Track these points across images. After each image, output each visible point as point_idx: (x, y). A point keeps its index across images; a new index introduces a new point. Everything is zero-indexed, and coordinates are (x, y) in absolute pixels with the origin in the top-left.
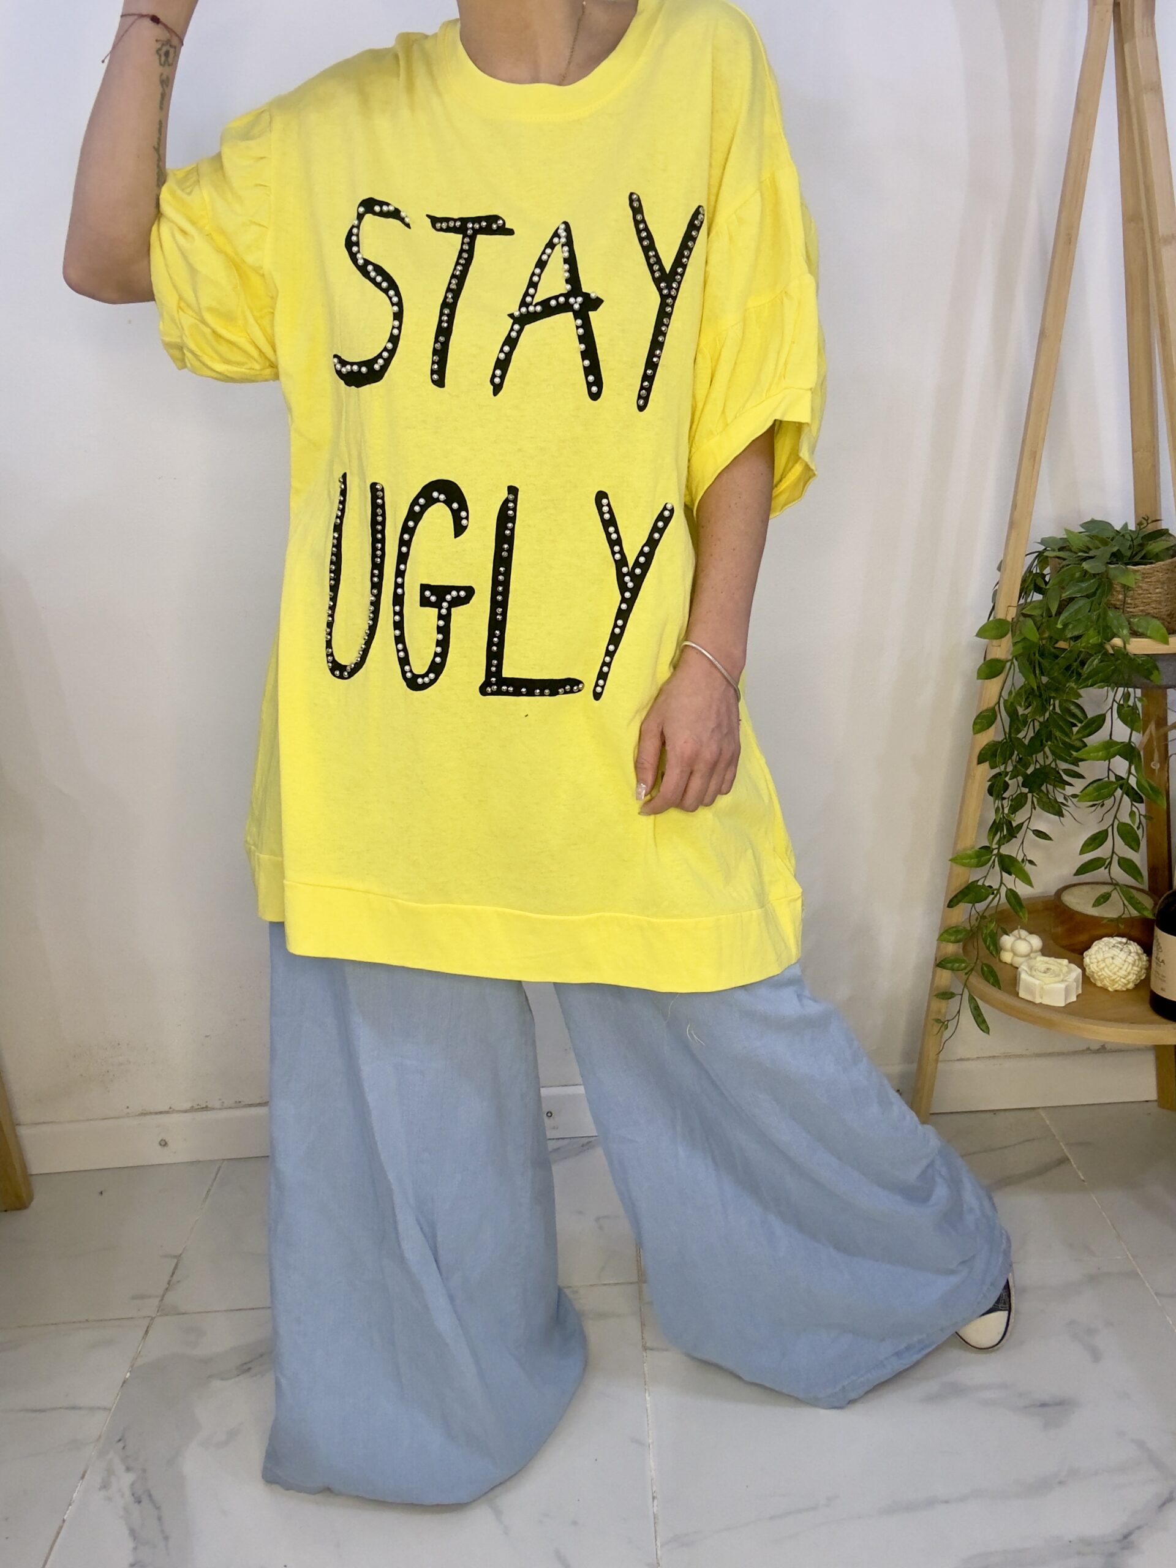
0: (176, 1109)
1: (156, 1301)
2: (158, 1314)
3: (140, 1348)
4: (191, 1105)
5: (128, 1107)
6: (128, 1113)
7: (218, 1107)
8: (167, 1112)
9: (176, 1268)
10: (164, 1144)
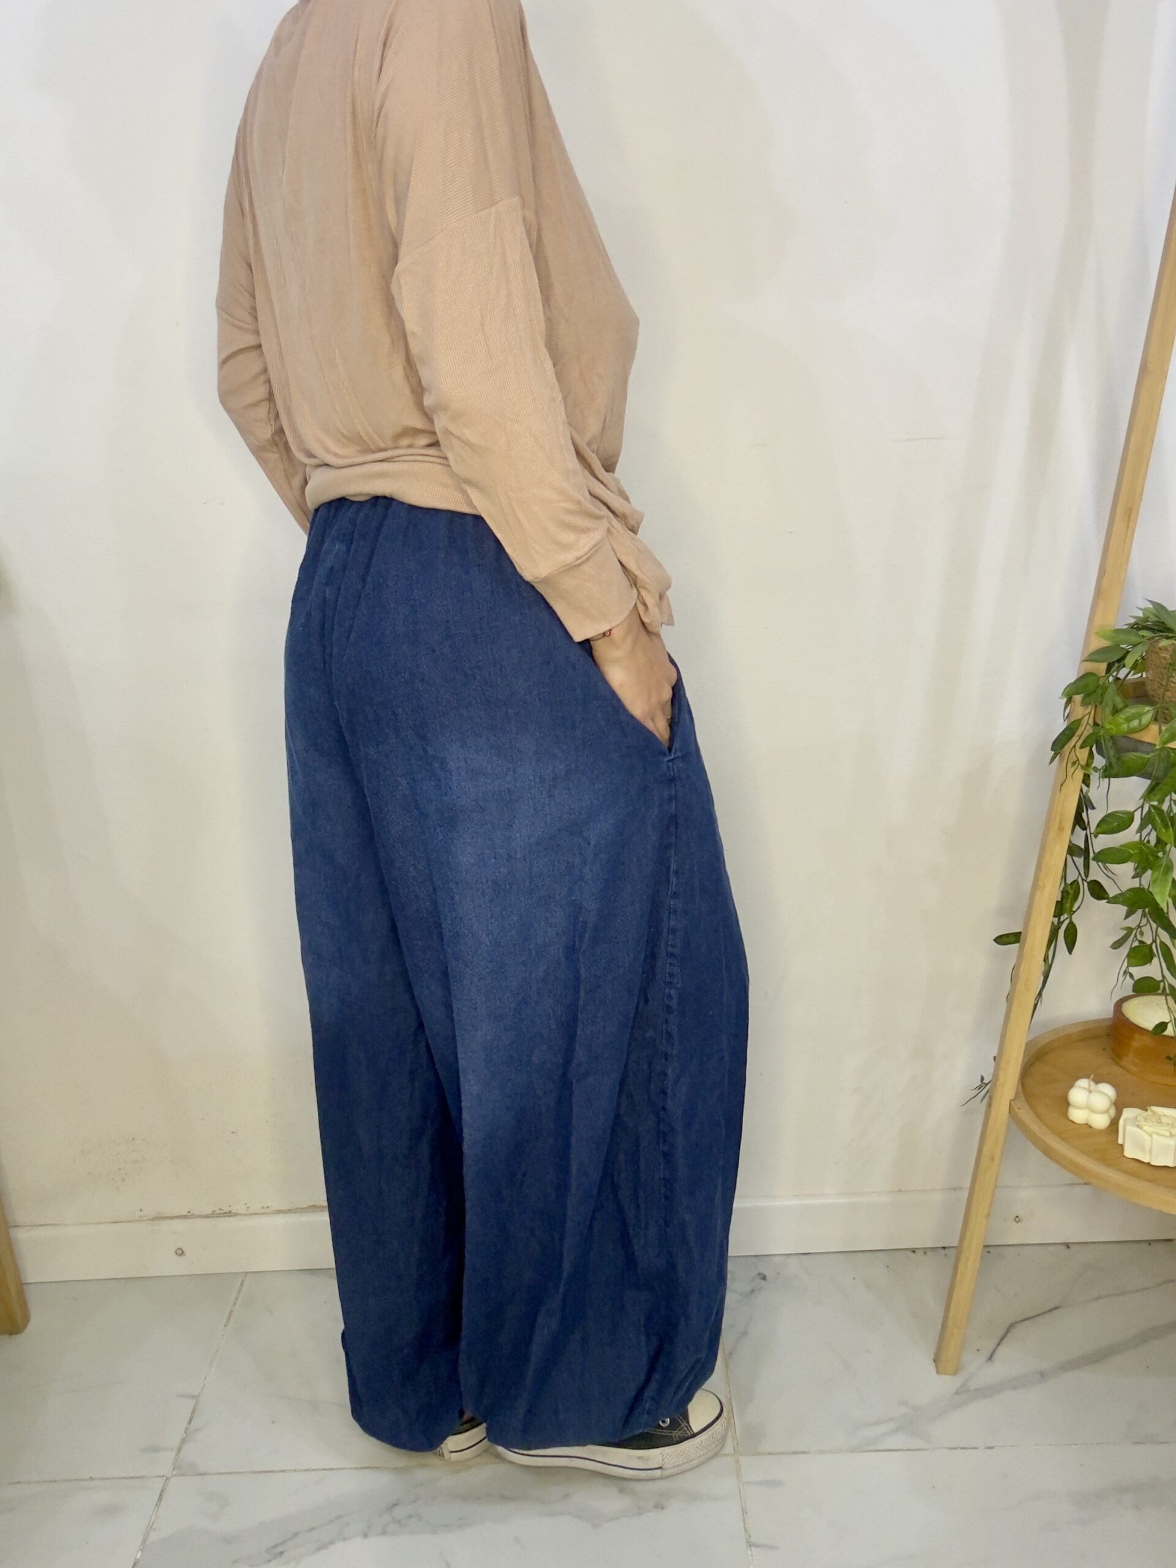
0: (195, 1214)
1: (173, 1453)
2: (174, 1473)
3: (152, 1520)
4: (213, 1209)
5: (141, 1210)
6: (141, 1217)
7: (243, 1213)
8: (185, 1217)
9: (193, 1412)
10: (180, 1252)
